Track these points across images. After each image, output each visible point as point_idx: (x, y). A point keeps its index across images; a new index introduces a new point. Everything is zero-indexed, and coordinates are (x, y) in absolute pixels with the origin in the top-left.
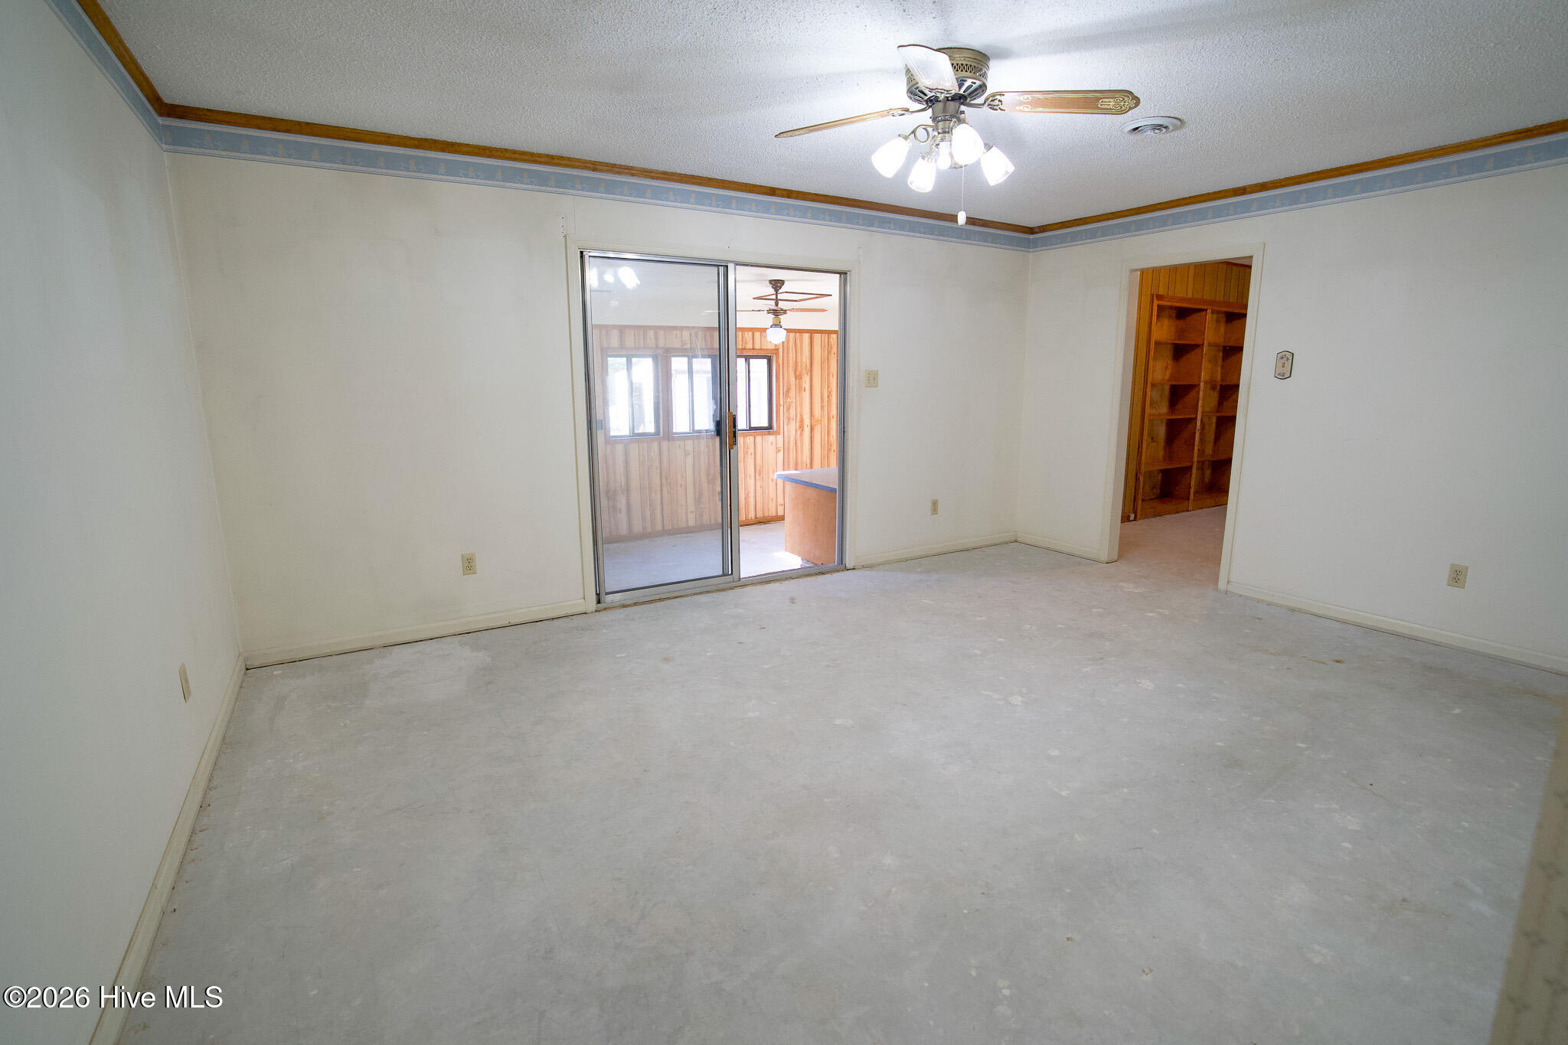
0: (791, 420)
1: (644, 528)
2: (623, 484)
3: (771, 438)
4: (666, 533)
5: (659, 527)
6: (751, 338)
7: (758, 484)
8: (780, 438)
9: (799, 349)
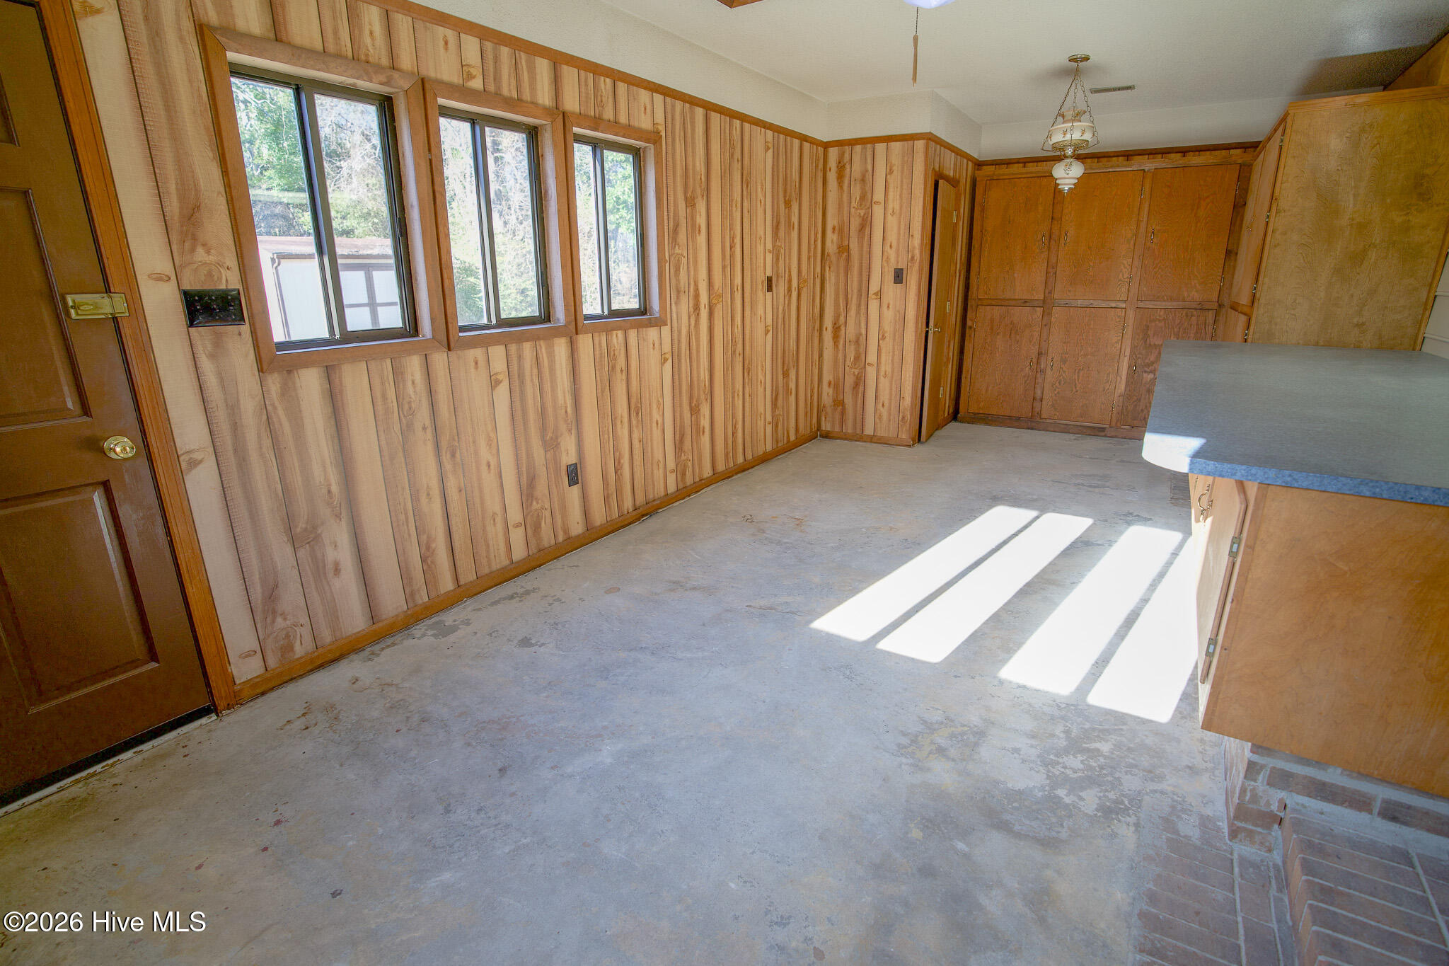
0: (682, 293)
1: (410, 596)
2: (335, 489)
3: (652, 333)
4: (464, 593)
5: (447, 584)
6: (611, 94)
7: (636, 435)
8: (666, 330)
9: (689, 140)
